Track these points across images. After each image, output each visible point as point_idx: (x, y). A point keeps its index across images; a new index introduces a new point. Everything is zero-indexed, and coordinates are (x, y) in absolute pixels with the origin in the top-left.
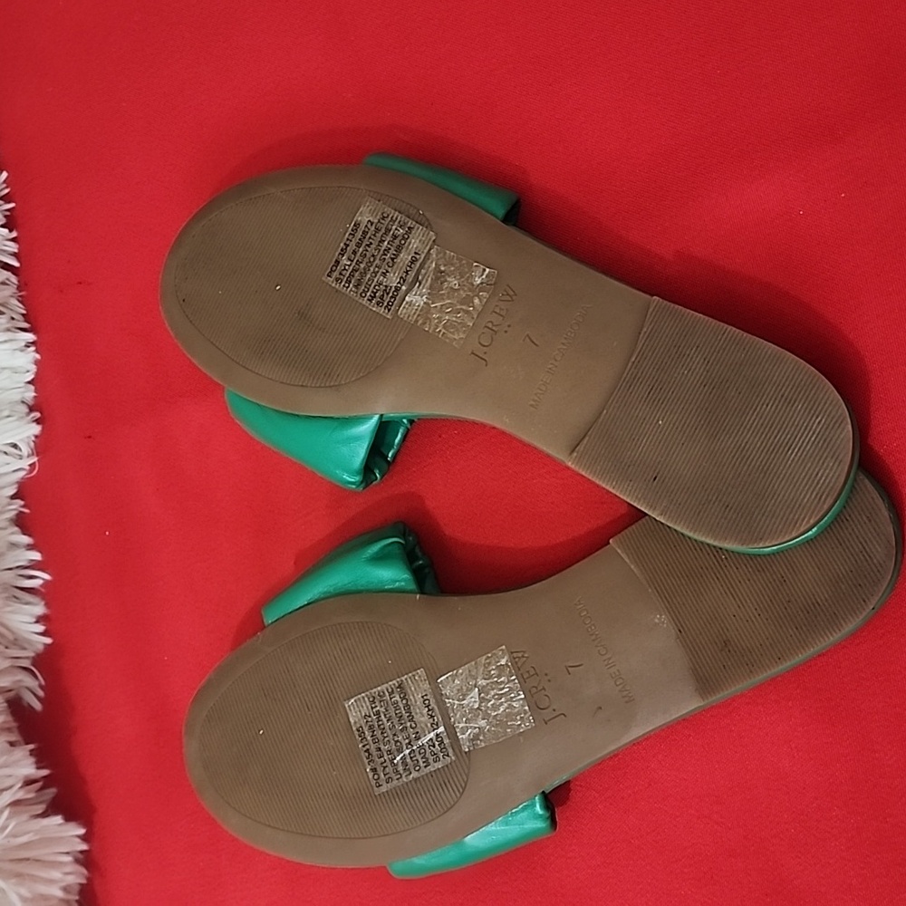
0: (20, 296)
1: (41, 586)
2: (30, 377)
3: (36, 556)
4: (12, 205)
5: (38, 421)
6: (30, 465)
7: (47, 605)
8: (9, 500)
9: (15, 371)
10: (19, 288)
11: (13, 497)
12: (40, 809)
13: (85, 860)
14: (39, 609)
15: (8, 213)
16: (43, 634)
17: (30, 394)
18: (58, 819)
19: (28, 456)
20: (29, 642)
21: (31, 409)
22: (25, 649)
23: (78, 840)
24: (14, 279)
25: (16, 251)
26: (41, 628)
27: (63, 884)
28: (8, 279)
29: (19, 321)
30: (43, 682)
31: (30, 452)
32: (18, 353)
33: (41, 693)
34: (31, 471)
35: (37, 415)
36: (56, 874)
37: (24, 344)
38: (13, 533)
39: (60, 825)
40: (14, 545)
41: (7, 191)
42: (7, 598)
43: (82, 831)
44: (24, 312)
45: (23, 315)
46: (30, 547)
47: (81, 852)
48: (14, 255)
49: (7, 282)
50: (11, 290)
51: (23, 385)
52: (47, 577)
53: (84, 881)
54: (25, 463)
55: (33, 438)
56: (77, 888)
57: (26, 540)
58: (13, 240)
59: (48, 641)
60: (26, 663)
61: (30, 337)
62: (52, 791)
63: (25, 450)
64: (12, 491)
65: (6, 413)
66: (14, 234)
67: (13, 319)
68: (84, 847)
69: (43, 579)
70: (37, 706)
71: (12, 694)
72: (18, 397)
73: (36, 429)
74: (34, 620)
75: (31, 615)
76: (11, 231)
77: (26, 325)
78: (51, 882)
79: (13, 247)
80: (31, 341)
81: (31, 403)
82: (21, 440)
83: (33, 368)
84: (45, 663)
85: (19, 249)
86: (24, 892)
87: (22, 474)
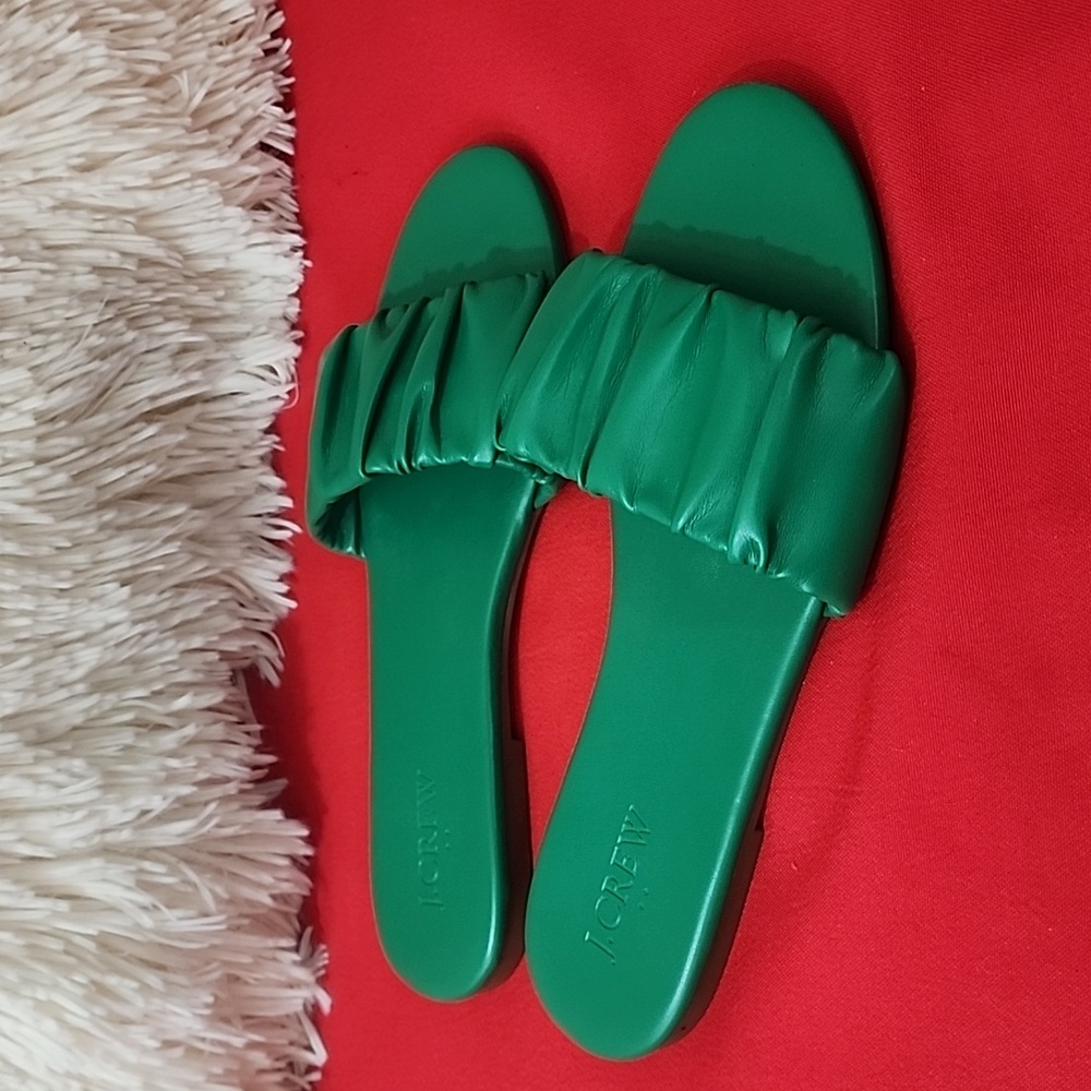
0: (294, 191)
1: (291, 539)
2: (295, 289)
3: (287, 502)
4: (291, 80)
5: (298, 342)
6: (289, 393)
7: (295, 562)
8: (261, 434)
9: (276, 279)
10: (293, 182)
11: (267, 431)
12: (259, 799)
13: (310, 868)
14: (285, 566)
15: (287, 90)
16: (287, 595)
17: (294, 309)
18: (277, 814)
19: (287, 383)
20: (272, 603)
21: (294, 327)
22: (266, 611)
23: (301, 842)
24: (287, 170)
25: (293, 135)
26: (284, 588)
27: (275, 892)
28: (279, 170)
29: (288, 220)
30: (283, 654)
31: (290, 378)
32: (282, 258)
33: (280, 666)
34: (290, 401)
35: (300, 334)
36: (267, 878)
37: (288, 248)
38: (263, 474)
39: (279, 821)
40: (264, 488)
41: (288, 63)
42: (250, 548)
43: (305, 832)
44: (297, 210)
45: (296, 214)
46: (283, 492)
47: (307, 857)
48: (291, 141)
49: (279, 173)
50: (285, 183)
51: (285, 297)
52: (297, 529)
53: (306, 893)
54: (282, 391)
55: (293, 362)
56: (299, 901)
57: (277, 482)
58: (290, 122)
59: (293, 604)
60: (266, 628)
61: (297, 240)
62: (281, 783)
63: (283, 375)
64: (266, 424)
65: (263, 329)
66: (292, 115)
67: (282, 217)
68: (309, 852)
69: (293, 531)
70: (275, 680)
71: (246, 663)
72: (279, 312)
73: (296, 351)
74: (277, 578)
75: (276, 573)
76: (287, 111)
77: (297, 227)
78: (260, 886)
79: (289, 131)
80: (300, 245)
81: (294, 319)
82: (278, 362)
83: (300, 278)
84: (285, 630)
85: (297, 135)
86: (220, 890)
87: (279, 403)
